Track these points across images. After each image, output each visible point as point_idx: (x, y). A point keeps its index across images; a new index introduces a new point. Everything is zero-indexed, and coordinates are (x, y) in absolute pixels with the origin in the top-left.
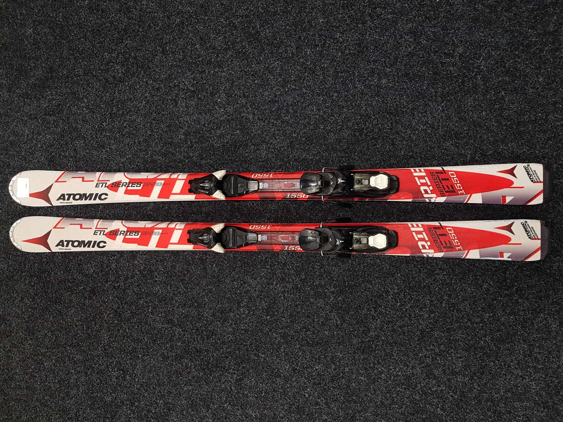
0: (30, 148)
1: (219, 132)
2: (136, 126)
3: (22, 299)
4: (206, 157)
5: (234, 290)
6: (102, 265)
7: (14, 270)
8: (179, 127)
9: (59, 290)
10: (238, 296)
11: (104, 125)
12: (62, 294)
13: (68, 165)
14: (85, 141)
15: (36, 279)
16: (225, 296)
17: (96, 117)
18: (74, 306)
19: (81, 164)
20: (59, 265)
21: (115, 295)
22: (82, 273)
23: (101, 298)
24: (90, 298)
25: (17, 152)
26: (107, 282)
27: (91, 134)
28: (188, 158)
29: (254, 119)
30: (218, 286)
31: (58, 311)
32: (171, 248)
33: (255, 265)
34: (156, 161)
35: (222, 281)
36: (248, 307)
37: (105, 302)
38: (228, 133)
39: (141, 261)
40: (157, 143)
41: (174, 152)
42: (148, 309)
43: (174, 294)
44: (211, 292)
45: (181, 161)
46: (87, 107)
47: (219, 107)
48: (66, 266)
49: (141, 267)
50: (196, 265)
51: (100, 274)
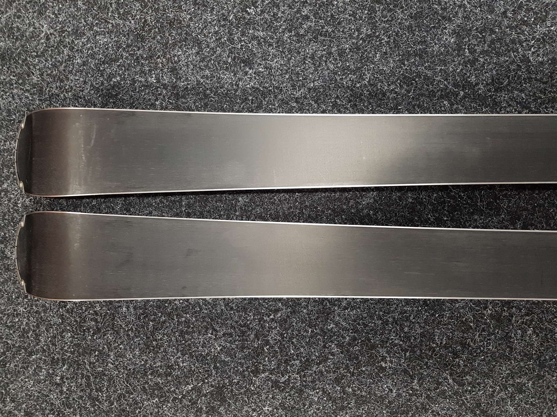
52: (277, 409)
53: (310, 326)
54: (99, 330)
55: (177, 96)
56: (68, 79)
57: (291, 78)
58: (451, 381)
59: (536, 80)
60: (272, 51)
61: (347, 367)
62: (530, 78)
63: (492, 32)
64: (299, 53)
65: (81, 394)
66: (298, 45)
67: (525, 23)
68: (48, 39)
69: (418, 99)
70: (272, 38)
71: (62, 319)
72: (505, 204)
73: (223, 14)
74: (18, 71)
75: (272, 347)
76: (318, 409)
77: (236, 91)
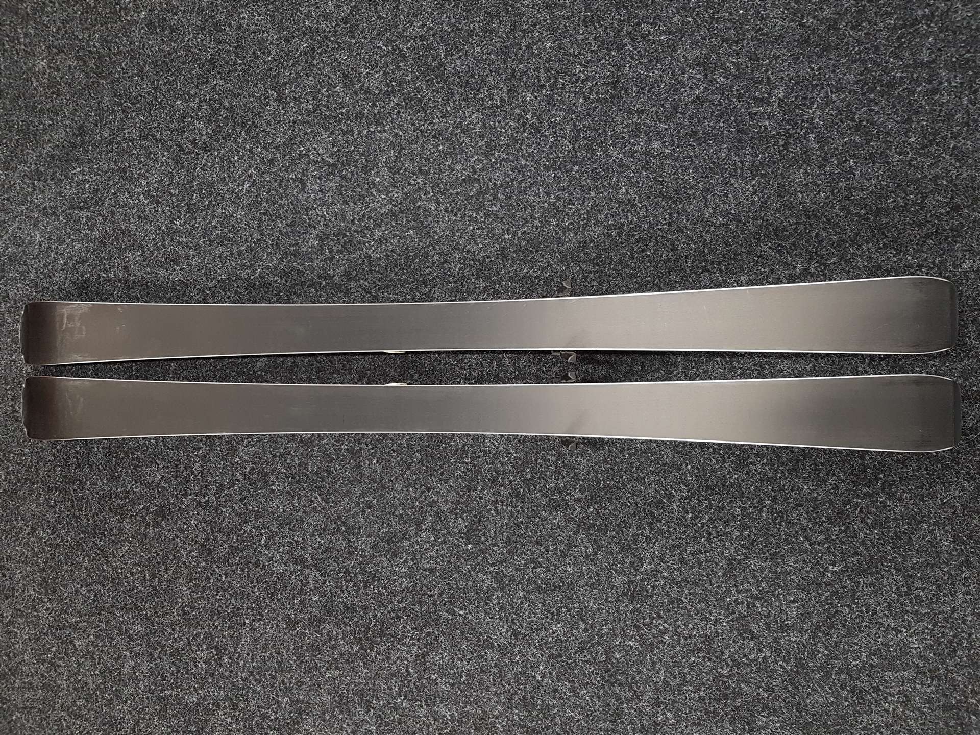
52: (200, 522)
53: (222, 460)
54: (79, 465)
55: (128, 288)
56: (54, 275)
57: (205, 272)
58: (320, 500)
59: (375, 271)
60: (192, 252)
61: (249, 491)
62: (371, 270)
63: (345, 235)
64: (210, 254)
65: (69, 513)
66: (210, 248)
67: (367, 228)
68: (40, 245)
69: (294, 288)
70: (192, 243)
71: (54, 457)
72: (355, 365)
73: (158, 225)
74: (20, 270)
75: (196, 476)
76: (229, 522)
77: (168, 283)
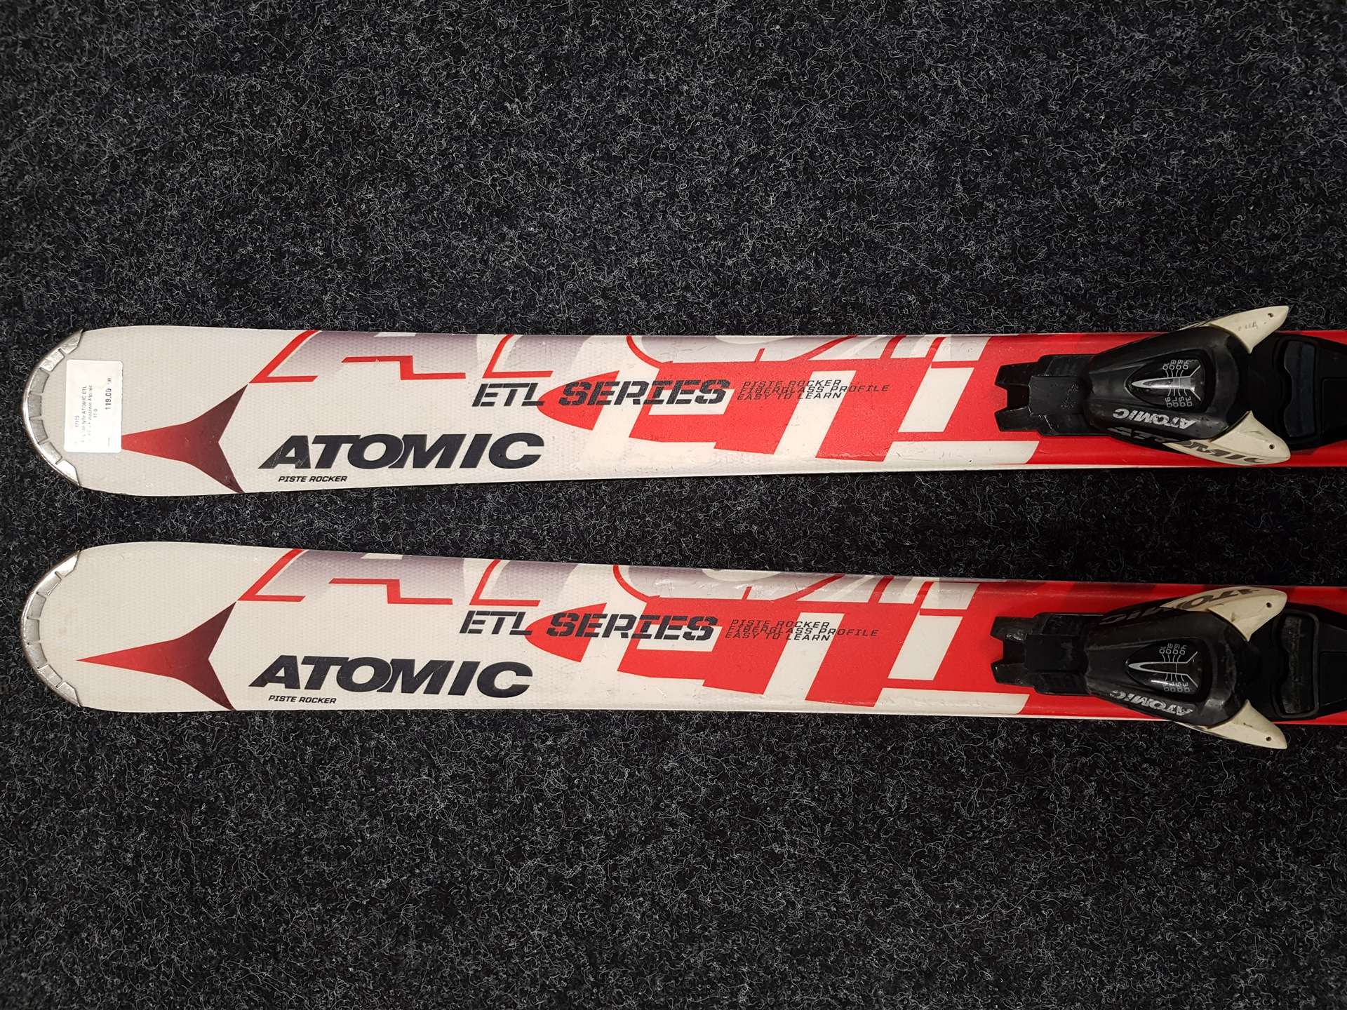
0: (126, 222)
1: (1119, 138)
2: (678, 115)
3: (73, 928)
4: (1049, 256)
5: (1197, 908)
6: (492, 774)
7: (36, 793)
8: (910, 116)
9: (262, 889)
10: (1217, 937)
11: (509, 114)
12: (280, 912)
13: (318, 303)
14: (412, 187)
15: (148, 839)
16: (1146, 938)
17: (473, 76)
18: (341, 970)
19: (390, 296)
20: (265, 773)
21: (558, 922)
22: (387, 815)
23: (484, 935)
24: (428, 933)
25: (60, 243)
26: (517, 857)
27: (443, 153)
28: (951, 267)
29: (1311, 77)
30: (1109, 888)
31: (257, 990)
32: (891, 703)
33: (1315, 787)
34: (783, 281)
35: (1135, 863)
36: (1276, 993)
37: (506, 956)
38: (1172, 146)
39: (696, 760)
40: (788, 194)
41: (878, 236)
42: (734, 994)
43: (870, 922)
44: (1069, 918)
45: (912, 281)
46: (427, 31)
47: (1125, 21)
48: (303, 779)
49: (696, 790)
50: (988, 783)
51: (483, 820)
